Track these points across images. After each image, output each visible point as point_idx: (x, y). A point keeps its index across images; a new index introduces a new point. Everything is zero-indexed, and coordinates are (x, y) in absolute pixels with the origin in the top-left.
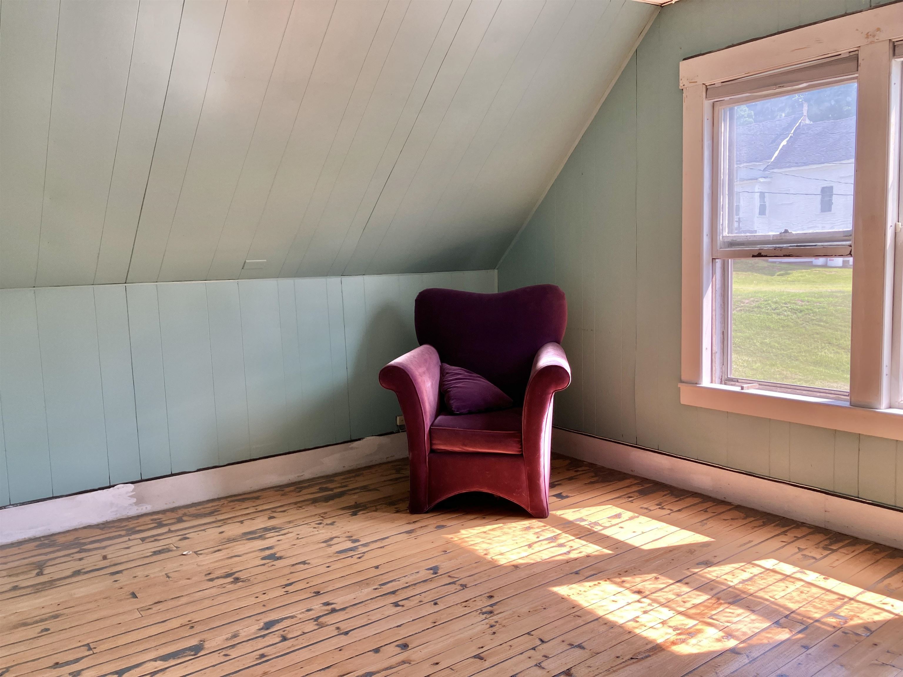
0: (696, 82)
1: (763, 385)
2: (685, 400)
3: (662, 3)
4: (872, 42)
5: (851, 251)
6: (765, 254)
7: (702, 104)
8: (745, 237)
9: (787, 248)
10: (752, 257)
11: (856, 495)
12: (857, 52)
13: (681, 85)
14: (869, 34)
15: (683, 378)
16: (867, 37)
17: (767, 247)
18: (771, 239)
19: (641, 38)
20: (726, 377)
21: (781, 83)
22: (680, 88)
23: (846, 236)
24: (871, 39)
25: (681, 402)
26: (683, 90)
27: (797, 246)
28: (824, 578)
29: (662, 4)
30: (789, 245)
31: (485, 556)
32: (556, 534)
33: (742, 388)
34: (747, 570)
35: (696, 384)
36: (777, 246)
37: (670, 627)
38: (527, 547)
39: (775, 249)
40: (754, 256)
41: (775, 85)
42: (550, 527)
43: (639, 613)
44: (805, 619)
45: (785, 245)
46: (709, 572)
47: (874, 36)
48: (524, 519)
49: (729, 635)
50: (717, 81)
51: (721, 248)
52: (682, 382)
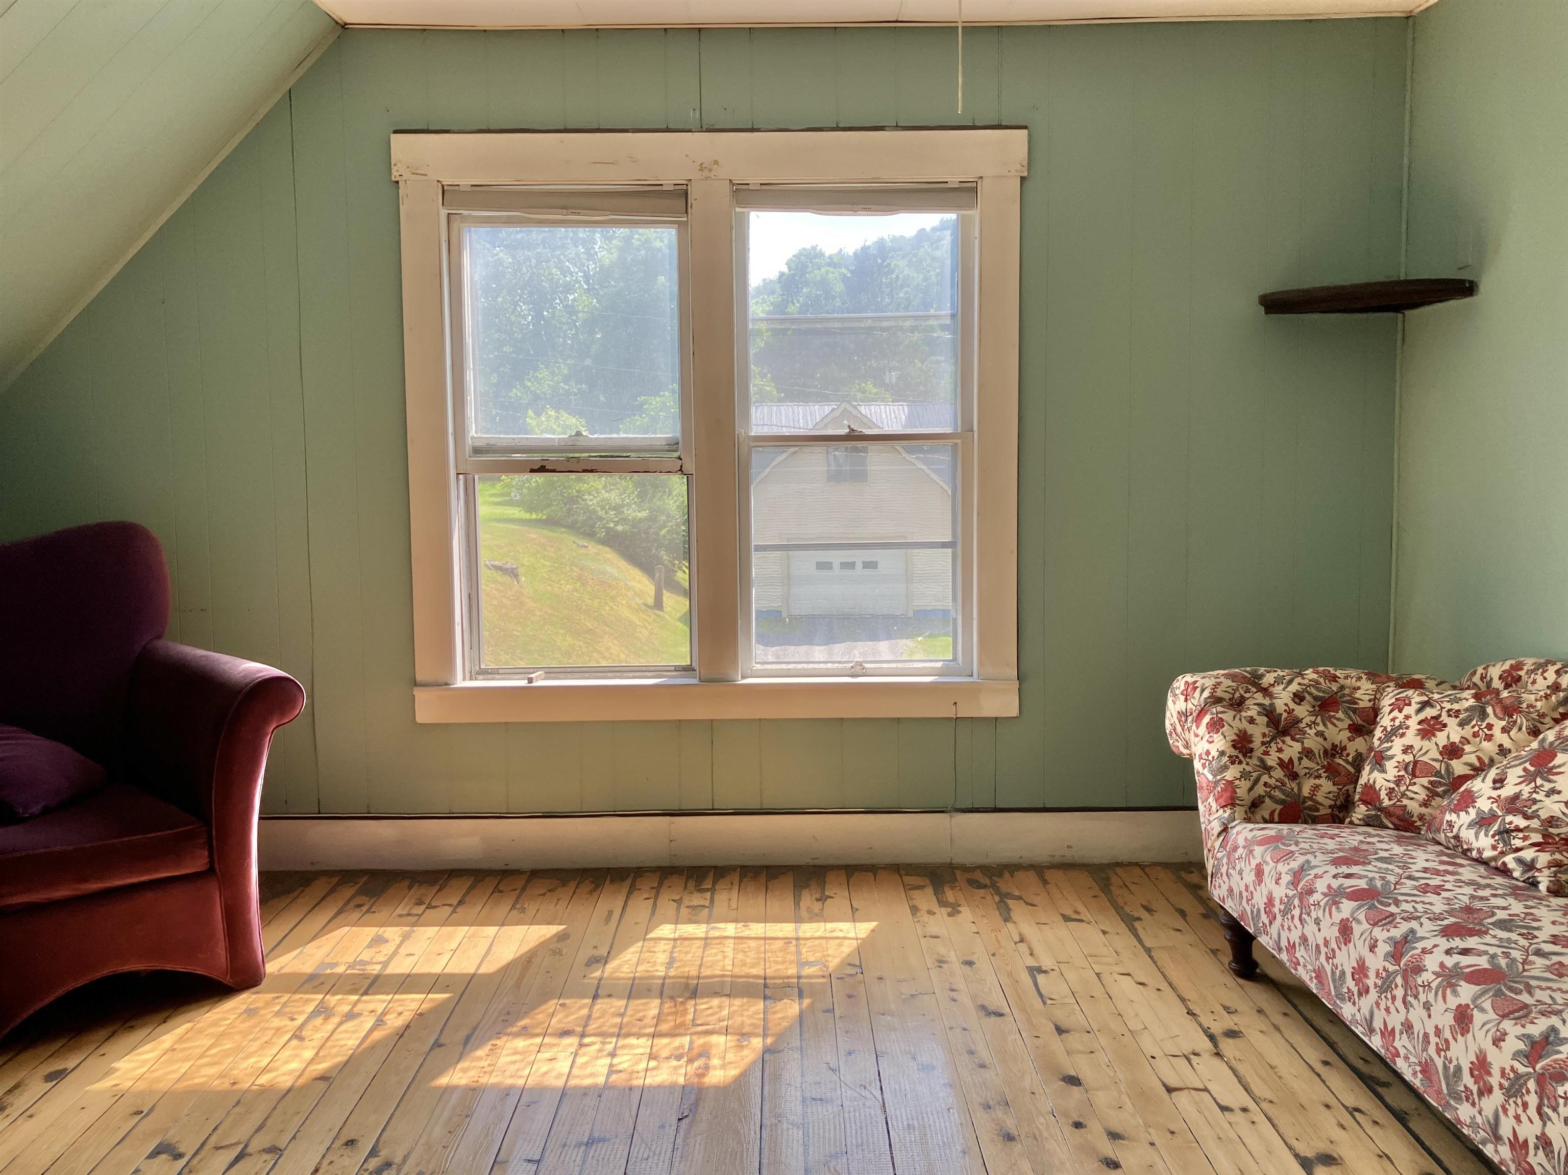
0: (426, 175)
1: (550, 673)
2: (423, 716)
3: (348, 22)
4: (707, 178)
5: (681, 466)
6: (552, 468)
7: (438, 214)
8: (512, 441)
9: (586, 460)
10: (530, 472)
11: (711, 807)
12: (684, 187)
13: (394, 173)
14: (704, 166)
15: (419, 677)
16: (701, 170)
17: (552, 457)
18: (557, 444)
19: (301, 72)
20: (478, 669)
21: (574, 208)
22: (393, 179)
23: (673, 446)
24: (706, 173)
25: (417, 720)
26: (397, 182)
27: (601, 456)
28: (744, 926)
29: (346, 24)
30: (587, 455)
31: (236, 1087)
32: (317, 1002)
33: (530, 680)
34: (656, 949)
35: (447, 684)
36: (571, 455)
37: (668, 1058)
38: (295, 1042)
39: (568, 459)
40: (532, 471)
41: (564, 208)
42: (289, 995)
43: (608, 1061)
44: (786, 981)
45: (584, 455)
46: (617, 969)
47: (710, 170)
48: (220, 1000)
49: (743, 1035)
50: (465, 182)
51: (470, 457)
52: (416, 684)
